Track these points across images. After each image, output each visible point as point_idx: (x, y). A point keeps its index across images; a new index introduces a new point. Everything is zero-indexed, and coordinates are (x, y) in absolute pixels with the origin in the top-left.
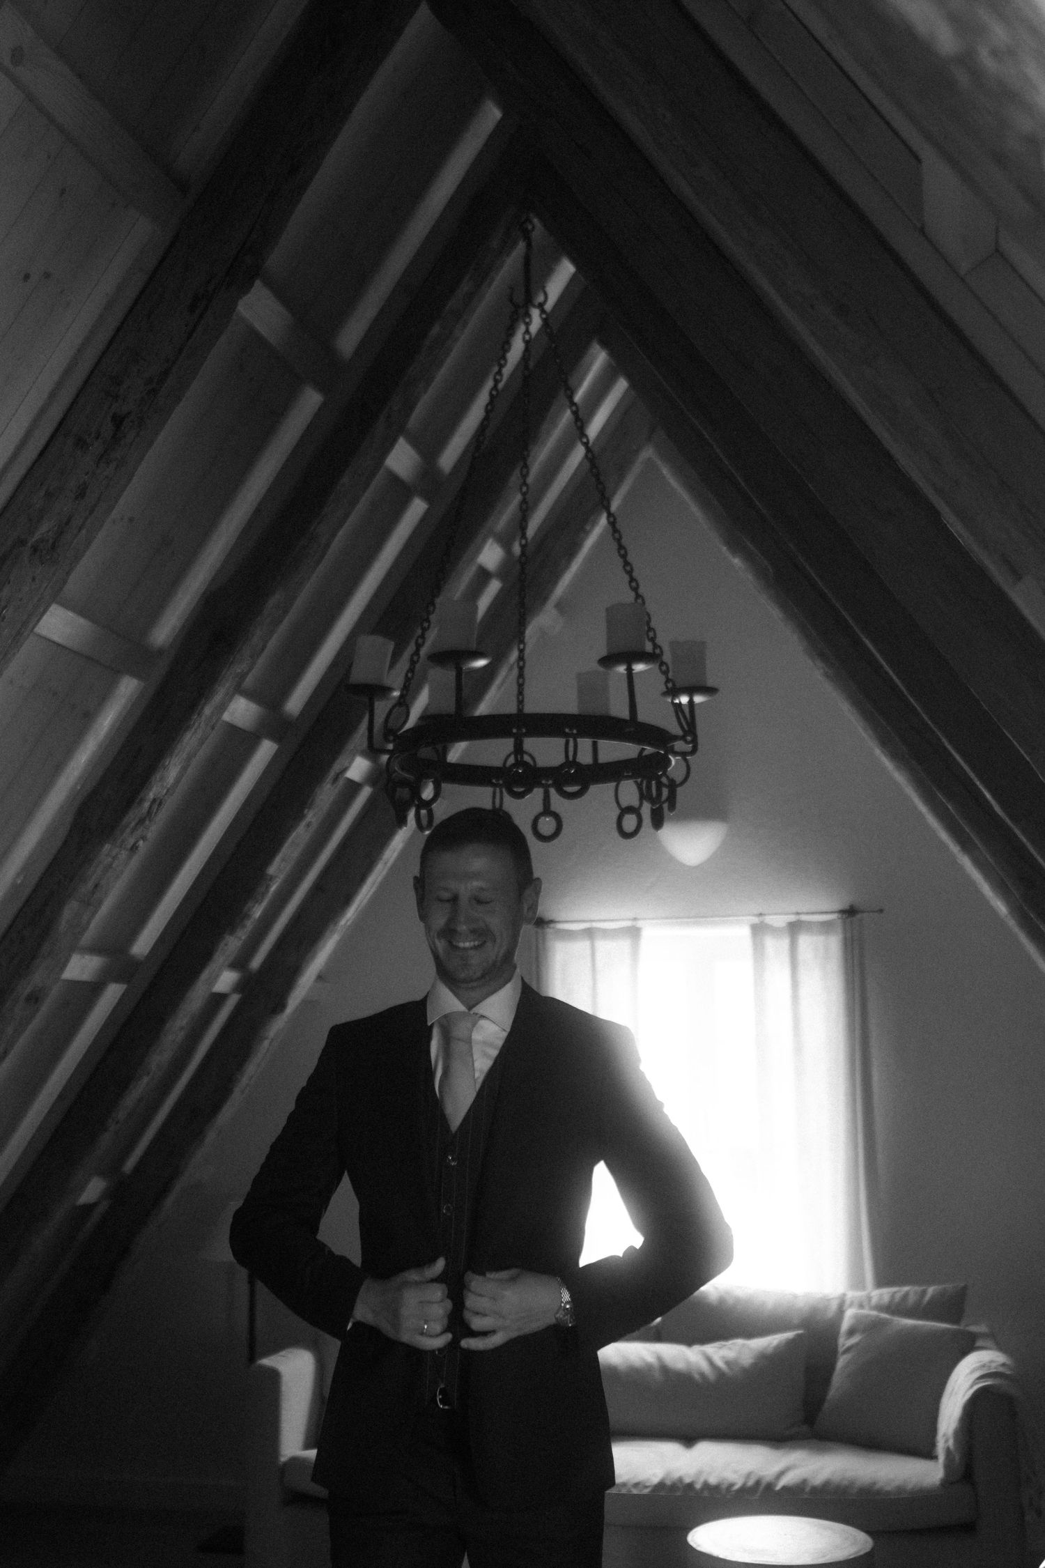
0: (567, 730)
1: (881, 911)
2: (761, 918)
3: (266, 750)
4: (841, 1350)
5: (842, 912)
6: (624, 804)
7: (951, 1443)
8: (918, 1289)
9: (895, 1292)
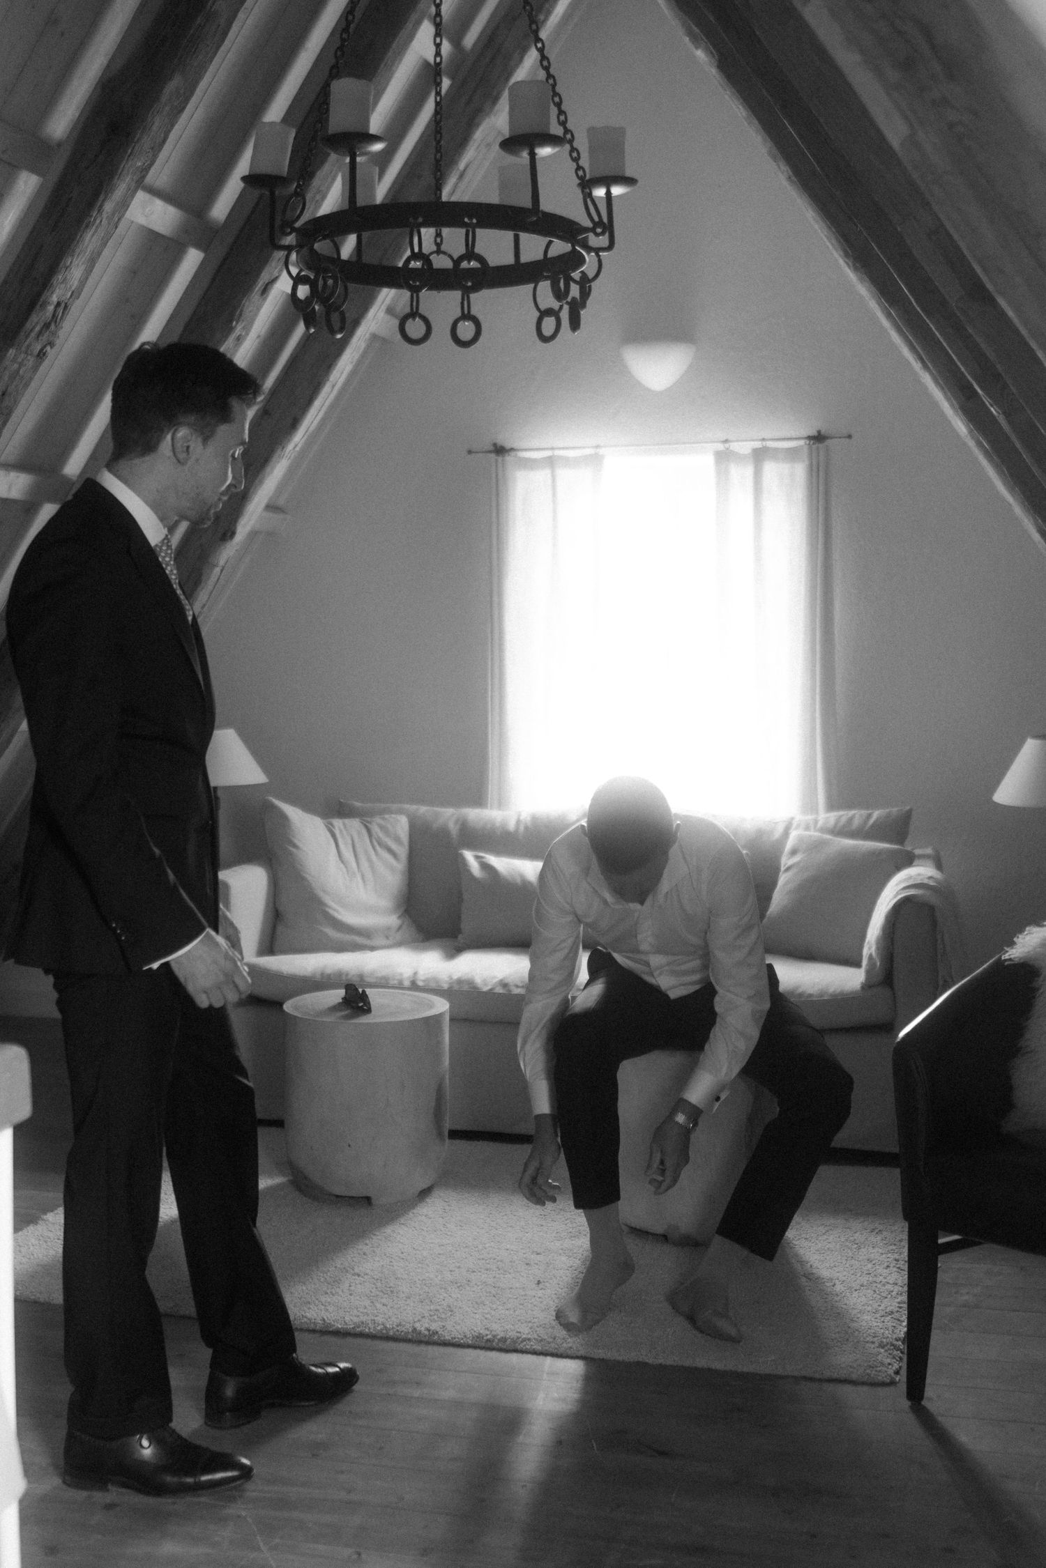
0: (466, 220)
1: (850, 437)
2: (727, 445)
3: (192, 259)
4: (783, 869)
5: (809, 438)
6: (543, 307)
7: (873, 949)
8: (864, 812)
9: (841, 816)
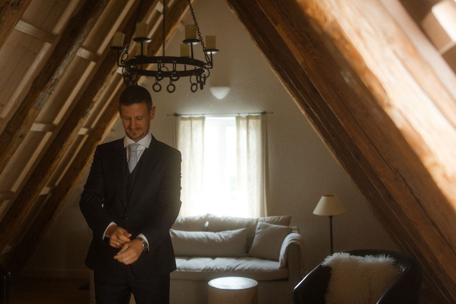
0: (173, 61)
1: (272, 113)
2: (239, 115)
3: (92, 64)
4: (256, 233)
5: (261, 113)
6: (193, 83)
7: (282, 257)
8: (278, 217)
9: (272, 218)
